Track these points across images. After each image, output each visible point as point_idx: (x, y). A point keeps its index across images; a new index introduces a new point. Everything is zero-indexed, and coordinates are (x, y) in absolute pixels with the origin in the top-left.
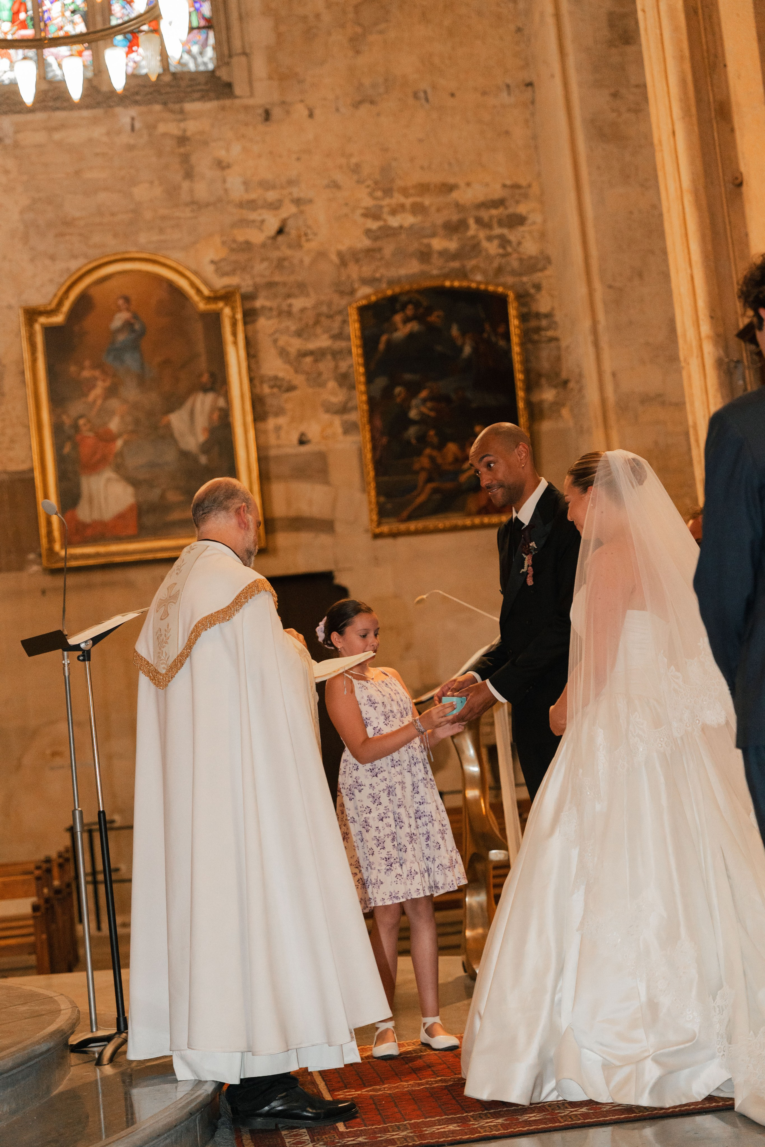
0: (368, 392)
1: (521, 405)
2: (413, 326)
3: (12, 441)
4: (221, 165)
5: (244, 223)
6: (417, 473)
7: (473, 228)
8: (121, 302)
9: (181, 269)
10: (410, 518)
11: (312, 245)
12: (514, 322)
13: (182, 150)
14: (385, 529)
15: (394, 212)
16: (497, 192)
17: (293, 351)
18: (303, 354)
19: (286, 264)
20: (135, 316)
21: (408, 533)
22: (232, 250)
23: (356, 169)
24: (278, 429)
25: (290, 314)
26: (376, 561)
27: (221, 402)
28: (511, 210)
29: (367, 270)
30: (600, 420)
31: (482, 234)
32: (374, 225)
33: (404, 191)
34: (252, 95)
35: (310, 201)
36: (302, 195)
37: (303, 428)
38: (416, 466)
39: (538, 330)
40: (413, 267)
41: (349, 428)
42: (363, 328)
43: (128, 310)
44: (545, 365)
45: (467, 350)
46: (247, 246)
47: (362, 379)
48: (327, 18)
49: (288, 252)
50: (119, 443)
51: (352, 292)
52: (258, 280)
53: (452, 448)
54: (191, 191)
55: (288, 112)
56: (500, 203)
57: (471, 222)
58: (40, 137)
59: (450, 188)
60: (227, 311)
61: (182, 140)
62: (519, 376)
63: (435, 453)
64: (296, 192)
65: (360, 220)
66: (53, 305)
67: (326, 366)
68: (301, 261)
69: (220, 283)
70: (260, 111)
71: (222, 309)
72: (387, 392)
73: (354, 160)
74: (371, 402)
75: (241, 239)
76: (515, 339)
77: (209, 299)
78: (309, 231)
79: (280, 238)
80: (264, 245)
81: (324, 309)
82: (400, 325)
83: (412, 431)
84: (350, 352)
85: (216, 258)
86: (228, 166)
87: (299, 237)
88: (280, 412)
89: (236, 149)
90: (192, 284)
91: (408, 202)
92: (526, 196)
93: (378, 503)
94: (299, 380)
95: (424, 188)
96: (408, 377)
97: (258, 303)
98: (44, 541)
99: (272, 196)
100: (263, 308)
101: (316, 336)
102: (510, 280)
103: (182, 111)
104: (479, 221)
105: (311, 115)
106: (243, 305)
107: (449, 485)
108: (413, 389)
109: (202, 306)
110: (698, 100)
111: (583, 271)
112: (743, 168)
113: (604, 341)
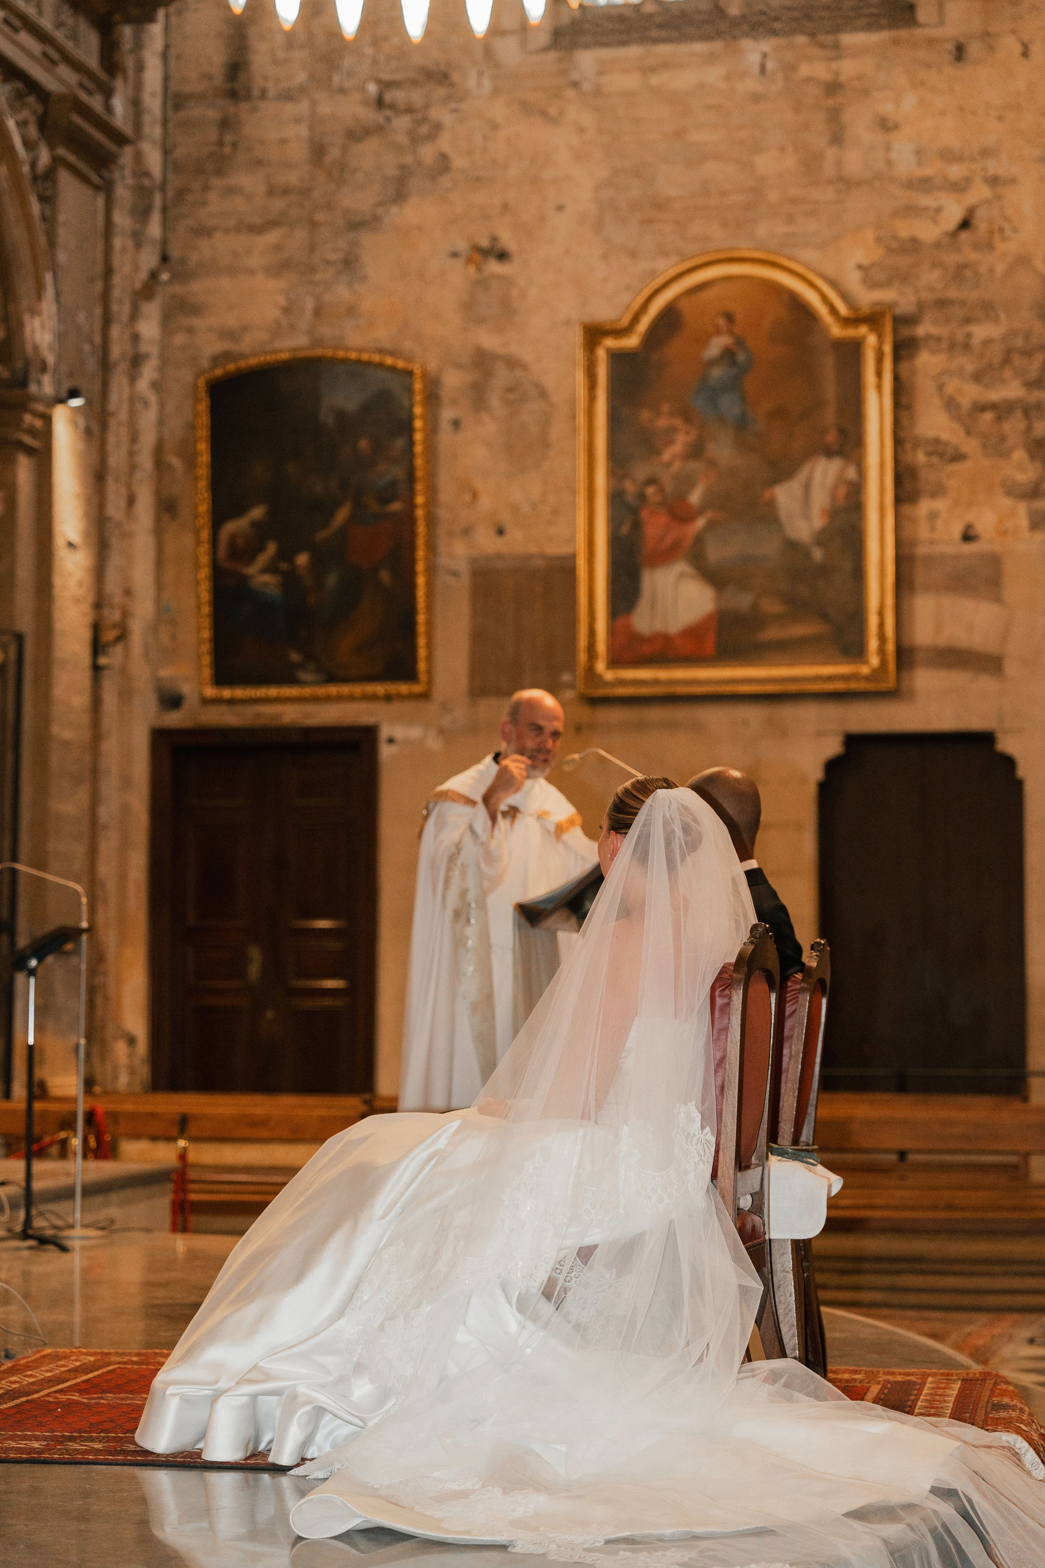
3: (555, 512)
4: (886, 125)
5: (911, 211)
8: (721, 322)
9: (810, 276)
11: (1010, 247)
13: (831, 102)
17: (965, 402)
18: (980, 408)
19: (968, 273)
20: (740, 342)
22: (890, 251)
24: (933, 516)
25: (966, 346)
27: (851, 473)
34: (941, 22)
35: (1013, 181)
36: (1001, 172)
37: (971, 516)
41: (1040, 521)
43: (731, 332)
46: (913, 245)
49: (972, 256)
50: (700, 523)
52: (925, 296)
54: (839, 162)
55: (991, 49)
58: (631, 81)
60: (872, 340)
61: (833, 88)
64: (993, 167)
66: (625, 321)
67: (1014, 426)
68: (991, 270)
69: (867, 298)
70: (950, 47)
71: (864, 337)
75: (904, 234)
77: (846, 322)
78: (1006, 226)
79: (964, 236)
80: (937, 245)
81: (1019, 342)
85: (865, 262)
86: (896, 127)
87: (991, 233)
88: (938, 491)
89: (910, 102)
90: (825, 299)
94: (970, 446)
97: (921, 330)
98: (582, 657)
99: (956, 171)
100: (928, 337)
101: (1003, 381)
103: (836, 46)
105: (1025, 54)
106: (895, 331)
109: (836, 331)
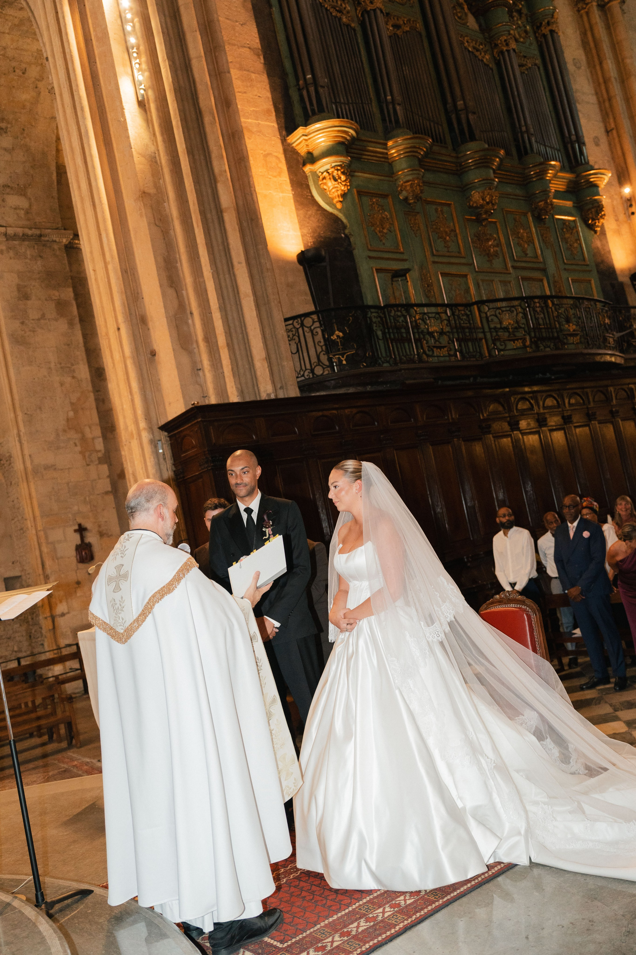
30: (24, 478)
110: (131, 314)
111: (11, 407)
112: (156, 347)
113: (24, 439)
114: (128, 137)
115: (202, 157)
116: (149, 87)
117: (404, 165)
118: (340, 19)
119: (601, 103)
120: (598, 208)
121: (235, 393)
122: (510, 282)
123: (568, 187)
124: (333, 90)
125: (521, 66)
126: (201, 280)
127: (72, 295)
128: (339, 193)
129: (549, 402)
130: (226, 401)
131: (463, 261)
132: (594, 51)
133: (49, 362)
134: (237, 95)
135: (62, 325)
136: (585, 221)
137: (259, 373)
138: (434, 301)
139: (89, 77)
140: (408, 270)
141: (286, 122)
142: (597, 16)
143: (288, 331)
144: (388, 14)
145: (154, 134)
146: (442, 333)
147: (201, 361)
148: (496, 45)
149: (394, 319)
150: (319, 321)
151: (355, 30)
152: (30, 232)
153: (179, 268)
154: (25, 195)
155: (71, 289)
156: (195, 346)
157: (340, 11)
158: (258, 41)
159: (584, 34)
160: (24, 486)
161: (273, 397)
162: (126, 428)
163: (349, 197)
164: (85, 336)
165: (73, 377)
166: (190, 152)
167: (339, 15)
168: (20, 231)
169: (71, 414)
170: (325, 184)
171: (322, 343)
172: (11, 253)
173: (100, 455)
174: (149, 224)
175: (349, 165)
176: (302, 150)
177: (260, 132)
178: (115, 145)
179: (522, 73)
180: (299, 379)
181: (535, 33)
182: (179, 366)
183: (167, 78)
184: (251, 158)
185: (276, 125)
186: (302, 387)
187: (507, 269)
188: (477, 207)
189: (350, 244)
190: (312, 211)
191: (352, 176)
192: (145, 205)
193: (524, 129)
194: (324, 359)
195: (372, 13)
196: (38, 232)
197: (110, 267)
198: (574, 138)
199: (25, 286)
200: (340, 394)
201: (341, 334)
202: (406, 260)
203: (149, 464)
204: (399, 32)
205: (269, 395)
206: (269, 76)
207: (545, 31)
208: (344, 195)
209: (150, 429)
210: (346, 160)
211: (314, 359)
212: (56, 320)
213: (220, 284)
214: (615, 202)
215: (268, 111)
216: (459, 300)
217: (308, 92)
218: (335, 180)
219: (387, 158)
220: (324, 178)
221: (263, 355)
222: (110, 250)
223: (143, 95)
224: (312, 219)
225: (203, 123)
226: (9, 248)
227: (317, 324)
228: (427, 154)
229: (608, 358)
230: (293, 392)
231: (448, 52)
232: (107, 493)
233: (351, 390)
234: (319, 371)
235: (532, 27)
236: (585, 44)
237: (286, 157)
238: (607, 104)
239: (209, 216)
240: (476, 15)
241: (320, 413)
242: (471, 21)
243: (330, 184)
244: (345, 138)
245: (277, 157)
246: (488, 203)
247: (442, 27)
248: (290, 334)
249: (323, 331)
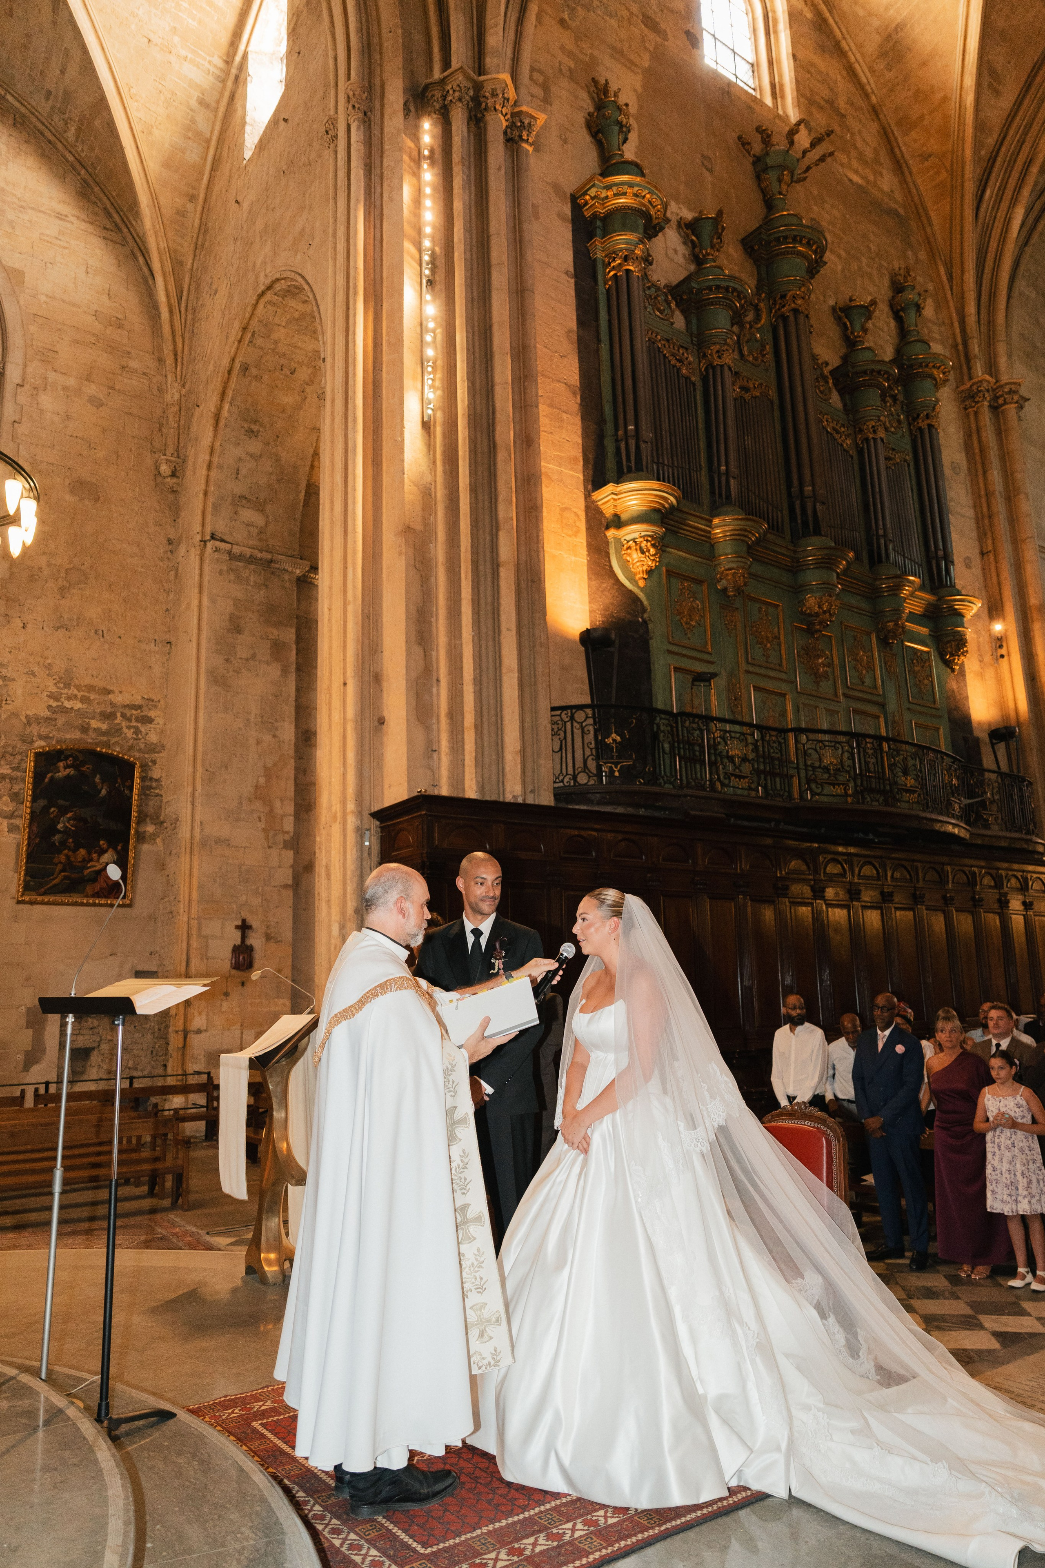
0: (31, 808)
1: (132, 832)
2: (71, 771)
6: (56, 865)
7: (119, 719)
10: (44, 894)
11: (9, 708)
12: (137, 780)
14: (27, 898)
15: (69, 699)
16: (138, 701)
21: (43, 903)
23: (49, 667)
26: (16, 919)
28: (145, 713)
29: (44, 731)
30: (188, 850)
31: (124, 724)
32: (55, 704)
33: (78, 688)
35: (14, 680)
36: (8, 675)
38: (56, 860)
39: (151, 787)
40: (76, 735)
41: (12, 829)
42: (35, 767)
44: (151, 810)
45: (104, 792)
47: (29, 798)
48: (46, 571)
51: (32, 742)
53: (82, 852)
56: (139, 707)
57: (119, 715)
59: (109, 692)
62: (134, 814)
63: (70, 853)
65: (46, 699)
72: (45, 810)
73: (49, 661)
74: (33, 814)
76: (135, 791)
78: (9, 699)
81: (10, 749)
82: (62, 769)
83: (57, 837)
84: (23, 780)
91: (80, 694)
92: (156, 706)
93: (24, 881)
95: (91, 688)
96: (61, 802)
102: (137, 755)
104: (123, 715)
105: (24, 628)
107: (74, 876)
108: (63, 811)
110: (363, 668)
111: (191, 758)
112: (386, 714)
113: (198, 802)
114: (403, 461)
115: (486, 498)
116: (440, 408)
117: (729, 550)
118: (679, 370)
119: (979, 519)
120: (960, 643)
121: (474, 787)
122: (837, 712)
123: (926, 610)
124: (657, 450)
125: (887, 459)
126: (458, 642)
127: (293, 637)
128: (645, 568)
129: (868, 870)
130: (460, 795)
131: (783, 676)
132: (978, 458)
133: (249, 713)
134: (542, 434)
135: (274, 671)
136: (942, 655)
137: (507, 768)
138: (739, 719)
139: (370, 386)
140: (714, 675)
141: (594, 476)
142: (987, 420)
143: (553, 723)
144: (736, 373)
145: (434, 462)
146: (744, 759)
147: (439, 742)
148: (861, 431)
149: (688, 732)
150: (594, 717)
151: (694, 385)
152: (259, 555)
153: (434, 624)
154: (262, 511)
155: (294, 630)
156: (434, 720)
157: (680, 361)
158: (577, 377)
159: (968, 436)
160: (185, 860)
161: (520, 800)
162: (330, 807)
163: (655, 574)
164: (298, 690)
165: (274, 736)
166: (473, 489)
167: (678, 364)
168: (247, 552)
169: (262, 780)
170: (629, 555)
171: (593, 746)
172: (232, 576)
173: (287, 837)
174: (407, 565)
175: (663, 538)
176: (608, 511)
177: (561, 481)
178: (384, 468)
179: (888, 468)
180: (556, 785)
181: (909, 424)
182: (410, 742)
183: (463, 401)
184: (544, 510)
185: (582, 477)
186: (557, 795)
187: (836, 695)
188: (810, 615)
189: (647, 631)
190: (608, 584)
191: (664, 551)
192: (407, 542)
193: (881, 532)
194: (592, 765)
195: (719, 369)
196: (268, 556)
197: (350, 608)
198: (941, 553)
199: (239, 617)
200: (604, 813)
201: (618, 738)
202: (712, 663)
203: (349, 857)
204: (747, 396)
205: (515, 797)
206: (583, 419)
207: (923, 424)
208: (650, 572)
209: (359, 813)
210: (661, 531)
211: (579, 764)
212: (268, 664)
213: (480, 651)
214: (981, 640)
215: (575, 459)
216: (771, 723)
217: (627, 444)
218: (643, 552)
219: (710, 538)
220: (629, 548)
221: (518, 746)
222: (354, 587)
223: (430, 417)
224: (606, 593)
225: (495, 459)
226: (230, 570)
227: (590, 721)
228: (758, 541)
229: (950, 828)
230: (546, 799)
231: (802, 427)
232: (286, 886)
233: (619, 810)
234: (583, 779)
235: (907, 417)
236: (968, 447)
237: (587, 515)
238: (986, 521)
239: (481, 568)
240: (841, 393)
241: (576, 833)
242: (835, 399)
243: (636, 556)
244: (663, 506)
245: (576, 514)
246: (825, 612)
247: (800, 399)
248: (555, 727)
249: (596, 731)
